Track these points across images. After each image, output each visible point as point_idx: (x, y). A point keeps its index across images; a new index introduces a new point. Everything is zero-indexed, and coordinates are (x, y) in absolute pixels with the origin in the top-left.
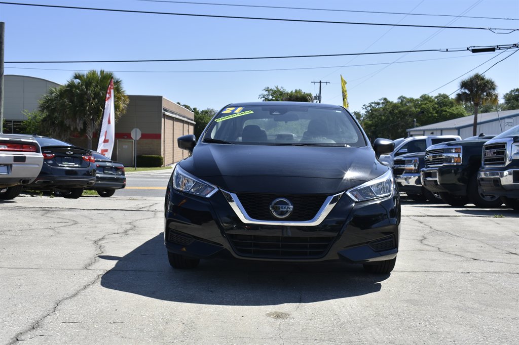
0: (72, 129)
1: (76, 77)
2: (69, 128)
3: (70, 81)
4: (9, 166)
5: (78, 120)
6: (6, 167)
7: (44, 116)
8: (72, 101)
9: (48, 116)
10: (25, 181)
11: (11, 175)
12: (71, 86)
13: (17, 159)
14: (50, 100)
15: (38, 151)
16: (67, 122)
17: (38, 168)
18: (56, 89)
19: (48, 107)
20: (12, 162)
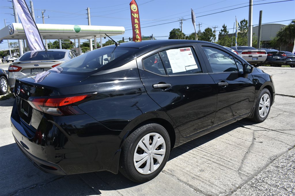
0: (289, 43)
1: (292, 22)
2: (288, 42)
3: (290, 24)
4: (257, 58)
5: (292, 39)
6: (256, 58)
7: (278, 38)
8: (290, 32)
9: (279, 39)
10: (261, 62)
11: (258, 60)
12: (290, 26)
13: (259, 56)
14: (281, 32)
15: (266, 54)
16: (287, 40)
17: (265, 58)
18: (284, 28)
19: (280, 35)
20: (258, 57)
